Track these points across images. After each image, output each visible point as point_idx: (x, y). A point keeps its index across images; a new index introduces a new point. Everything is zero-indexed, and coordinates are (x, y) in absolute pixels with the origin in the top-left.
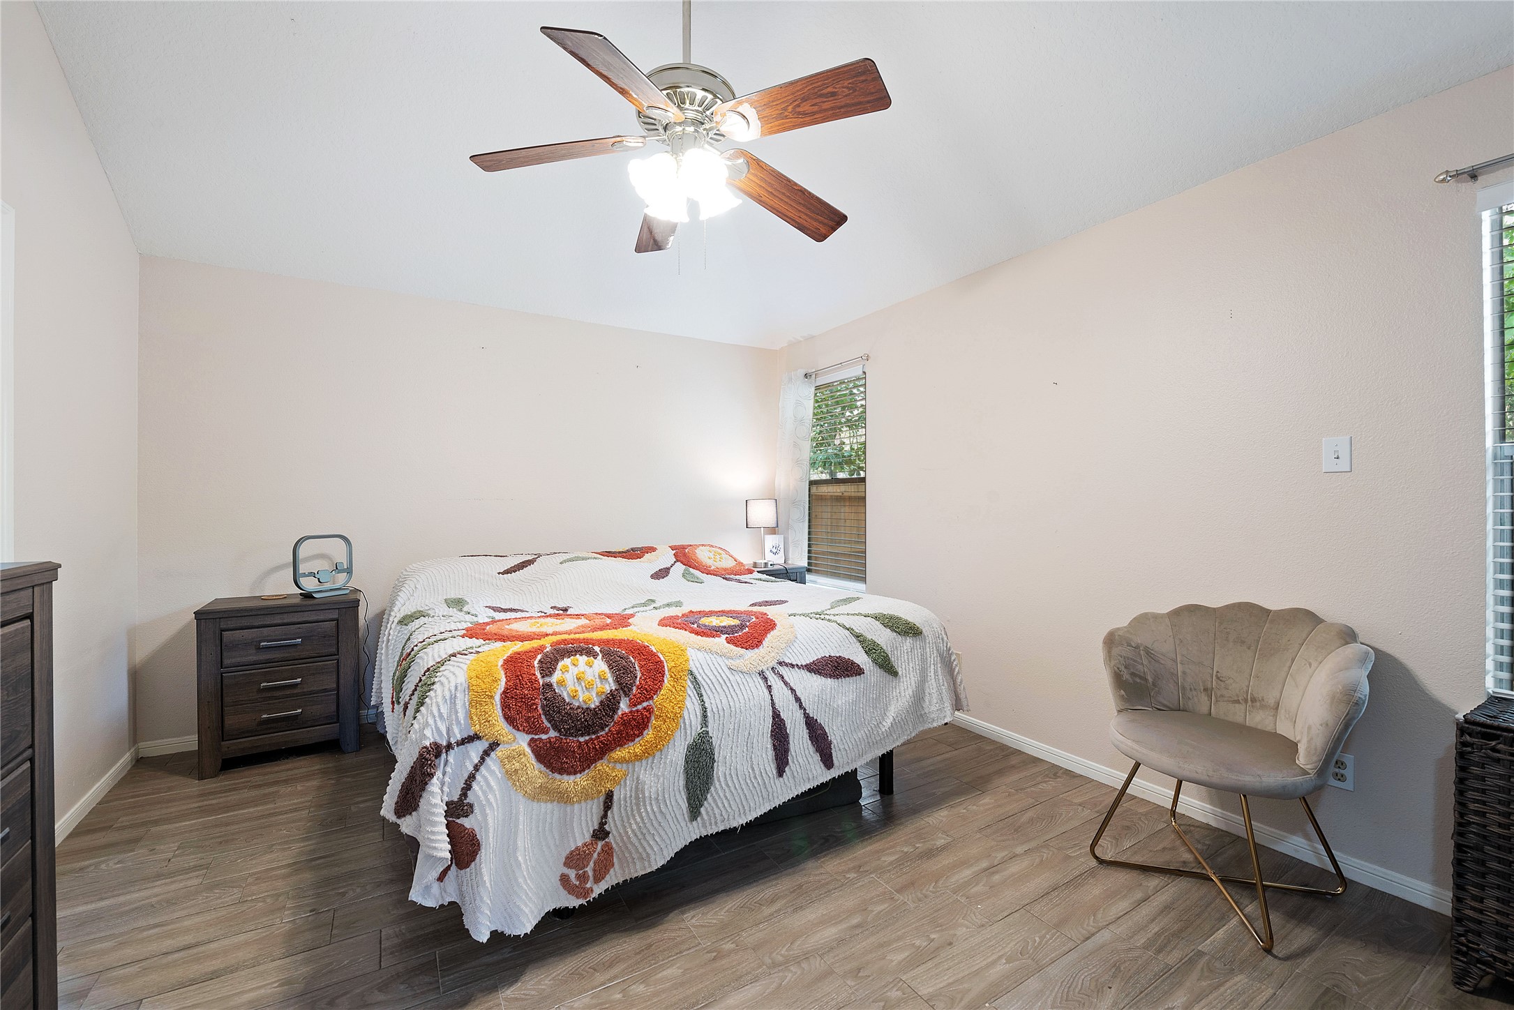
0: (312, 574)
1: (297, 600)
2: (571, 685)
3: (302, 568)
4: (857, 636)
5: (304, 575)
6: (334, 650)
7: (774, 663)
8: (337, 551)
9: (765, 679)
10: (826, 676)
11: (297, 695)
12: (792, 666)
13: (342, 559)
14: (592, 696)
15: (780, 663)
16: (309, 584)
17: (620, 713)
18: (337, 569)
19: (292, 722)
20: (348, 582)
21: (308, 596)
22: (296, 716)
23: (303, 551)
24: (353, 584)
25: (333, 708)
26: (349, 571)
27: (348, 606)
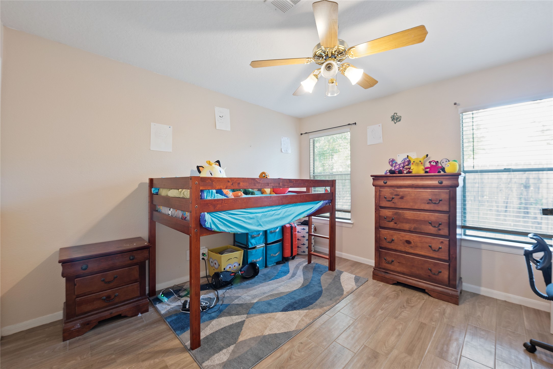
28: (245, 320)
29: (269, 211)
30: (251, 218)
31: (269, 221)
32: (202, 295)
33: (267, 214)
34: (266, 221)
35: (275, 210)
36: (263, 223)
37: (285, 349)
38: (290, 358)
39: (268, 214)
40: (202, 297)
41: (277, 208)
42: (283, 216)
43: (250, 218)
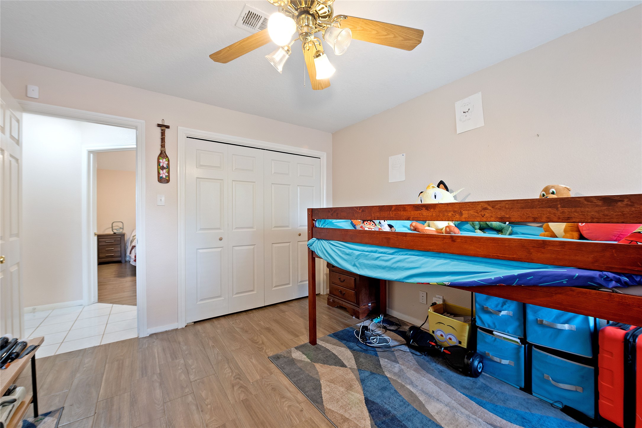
0: (115, 229)
1: (113, 234)
3: (114, 228)
5: (114, 229)
6: (120, 243)
8: (120, 225)
11: (113, 251)
13: (121, 226)
16: (115, 231)
18: (121, 228)
19: (112, 256)
20: (123, 231)
21: (115, 233)
22: (113, 255)
23: (114, 225)
24: (124, 231)
25: (120, 254)
26: (123, 229)
27: (123, 235)
28: (346, 367)
29: (372, 252)
30: (348, 254)
31: (368, 265)
32: (389, 337)
33: (369, 254)
34: (365, 263)
35: (381, 253)
36: (360, 265)
37: (297, 395)
38: (283, 397)
39: (370, 256)
40: (389, 339)
41: (387, 252)
42: (392, 266)
43: (346, 253)
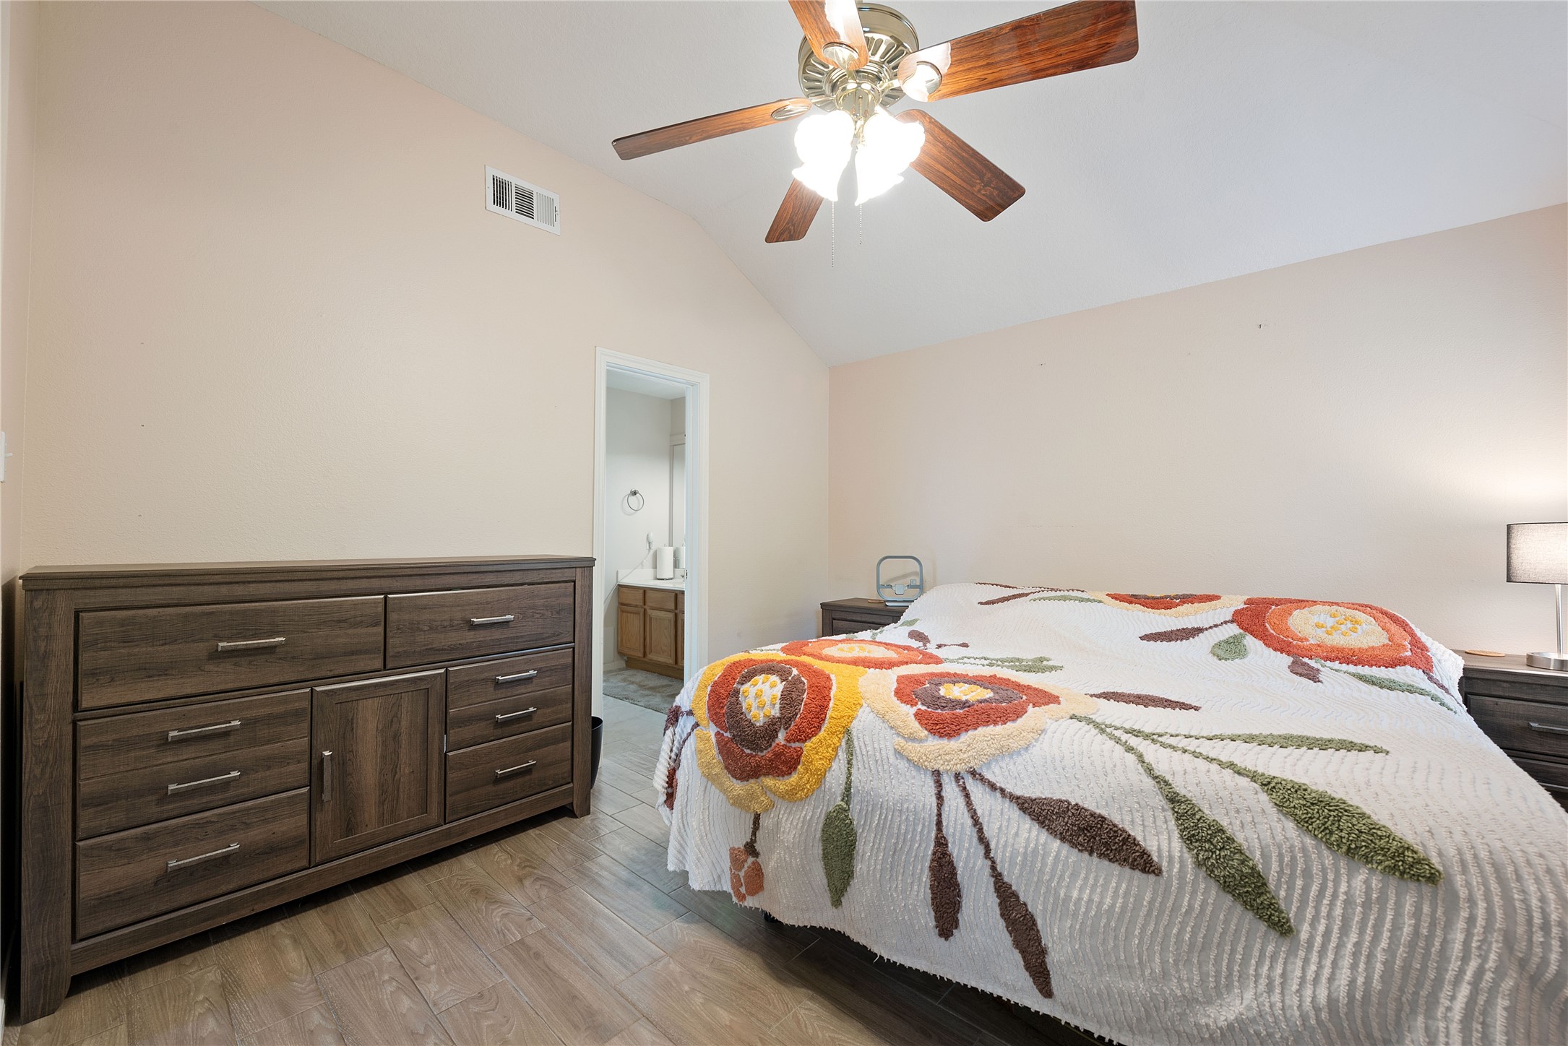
2: (751, 700)
4: (1174, 799)
7: (961, 768)
9: (939, 785)
10: (1052, 831)
12: (993, 787)
14: (759, 715)
15: (973, 773)
17: (777, 741)
18: (910, 584)
26: (921, 587)
